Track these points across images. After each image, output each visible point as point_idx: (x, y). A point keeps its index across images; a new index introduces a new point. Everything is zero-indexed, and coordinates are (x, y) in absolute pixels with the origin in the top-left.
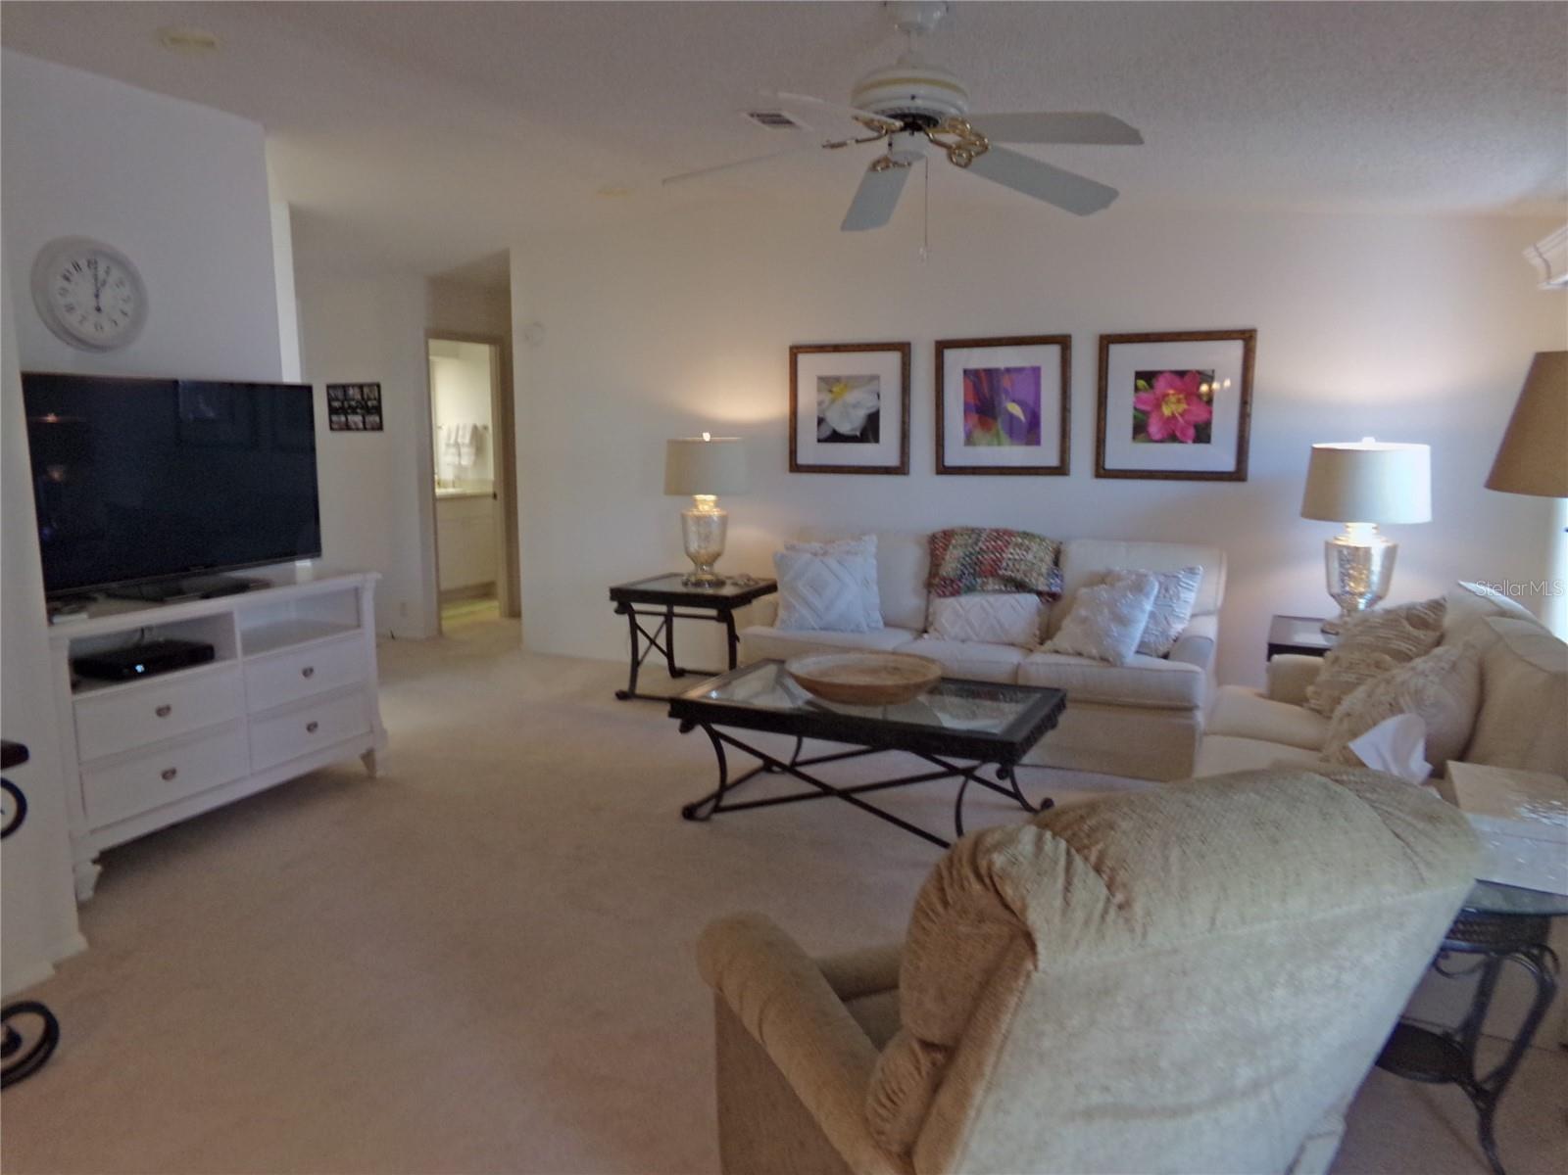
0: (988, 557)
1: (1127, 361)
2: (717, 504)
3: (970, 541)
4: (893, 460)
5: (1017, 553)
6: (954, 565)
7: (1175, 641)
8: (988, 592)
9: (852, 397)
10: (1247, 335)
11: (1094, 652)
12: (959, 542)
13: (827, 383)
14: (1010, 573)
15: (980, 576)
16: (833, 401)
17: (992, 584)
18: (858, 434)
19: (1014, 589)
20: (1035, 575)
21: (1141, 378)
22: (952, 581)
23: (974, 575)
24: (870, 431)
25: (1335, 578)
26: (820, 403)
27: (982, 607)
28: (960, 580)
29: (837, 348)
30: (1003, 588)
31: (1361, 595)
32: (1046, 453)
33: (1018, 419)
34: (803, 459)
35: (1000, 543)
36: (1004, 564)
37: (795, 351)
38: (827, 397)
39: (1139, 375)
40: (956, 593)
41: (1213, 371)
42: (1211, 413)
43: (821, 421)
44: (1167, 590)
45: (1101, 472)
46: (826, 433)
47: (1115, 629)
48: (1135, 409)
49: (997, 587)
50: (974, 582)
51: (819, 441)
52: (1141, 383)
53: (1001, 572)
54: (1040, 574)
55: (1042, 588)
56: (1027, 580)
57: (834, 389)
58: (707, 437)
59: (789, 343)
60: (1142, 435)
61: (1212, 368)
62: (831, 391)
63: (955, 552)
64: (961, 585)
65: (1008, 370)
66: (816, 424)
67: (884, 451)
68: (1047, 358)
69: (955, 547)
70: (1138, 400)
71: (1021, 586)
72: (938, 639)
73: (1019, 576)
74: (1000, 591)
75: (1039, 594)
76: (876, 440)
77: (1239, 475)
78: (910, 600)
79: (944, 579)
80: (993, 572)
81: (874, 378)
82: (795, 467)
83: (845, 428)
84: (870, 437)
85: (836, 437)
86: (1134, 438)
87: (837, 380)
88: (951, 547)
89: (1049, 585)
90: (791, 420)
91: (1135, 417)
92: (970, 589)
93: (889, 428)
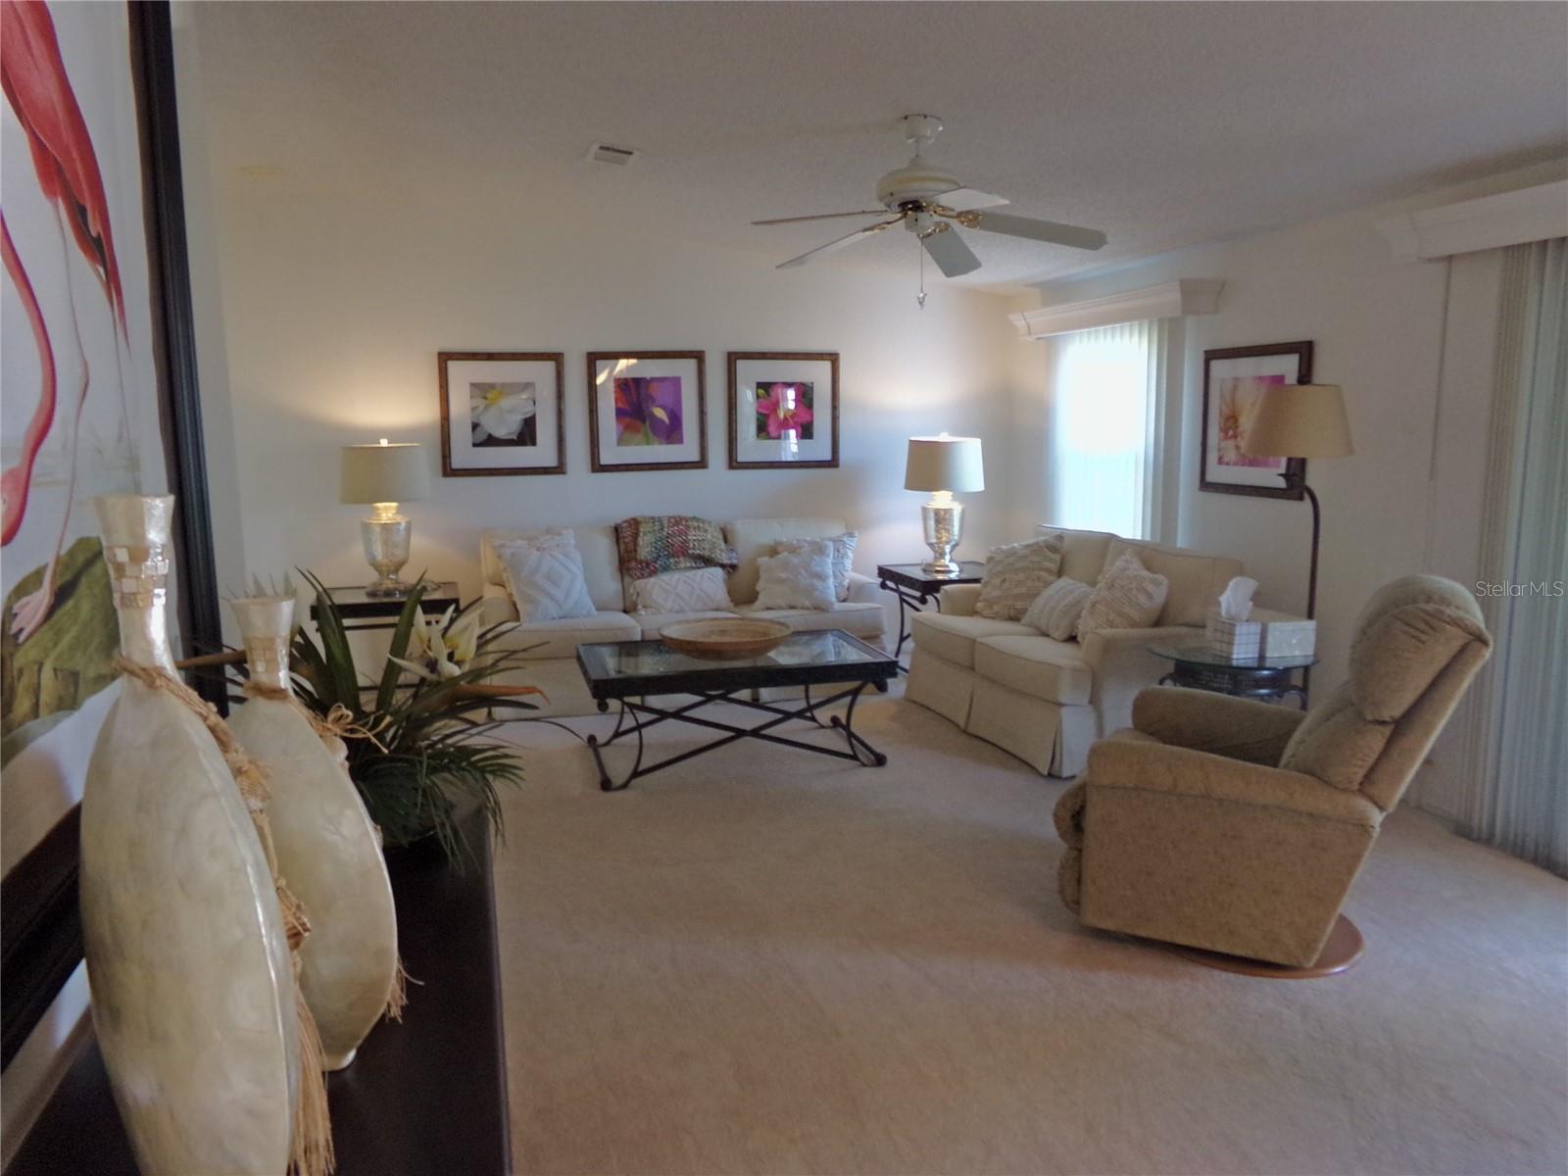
0: (677, 540)
1: (750, 373)
2: (399, 511)
3: (656, 528)
4: (551, 461)
5: (700, 535)
6: (648, 550)
7: (848, 589)
8: (681, 569)
9: (506, 403)
10: (833, 358)
11: (807, 603)
12: (647, 529)
13: (481, 390)
14: (698, 552)
15: (673, 556)
16: (487, 407)
17: (684, 563)
18: (515, 438)
19: (703, 565)
20: (718, 551)
21: (761, 388)
22: (648, 564)
23: (669, 556)
24: (526, 435)
25: (932, 533)
26: (474, 409)
27: (685, 582)
28: (655, 562)
29: (490, 356)
30: (694, 564)
31: (948, 543)
32: (688, 450)
33: (662, 421)
34: (457, 463)
35: (681, 527)
36: (692, 546)
37: (445, 358)
38: (481, 403)
39: (760, 385)
40: (653, 573)
41: (812, 383)
42: (812, 415)
43: (475, 426)
44: (838, 551)
45: (733, 463)
46: (482, 437)
47: (818, 583)
48: (758, 413)
49: (689, 565)
50: (668, 563)
51: (475, 445)
52: (761, 392)
53: (690, 552)
54: (722, 551)
55: (726, 561)
56: (713, 556)
57: (489, 396)
58: (384, 443)
59: (437, 350)
60: (764, 434)
61: (811, 381)
62: (485, 398)
63: (645, 538)
64: (657, 566)
65: (653, 380)
66: (470, 429)
67: (542, 453)
68: (686, 370)
69: (645, 534)
70: (760, 406)
71: (707, 562)
72: (654, 614)
73: (706, 553)
74: (692, 568)
75: (723, 566)
76: (534, 443)
77: (833, 463)
78: (611, 585)
79: (641, 562)
80: (683, 551)
81: (528, 386)
82: (449, 471)
83: (501, 432)
84: (528, 440)
85: (491, 441)
86: (758, 436)
87: (492, 386)
88: (641, 534)
89: (730, 559)
90: (442, 426)
91: (758, 419)
92: (666, 569)
93: (545, 431)
